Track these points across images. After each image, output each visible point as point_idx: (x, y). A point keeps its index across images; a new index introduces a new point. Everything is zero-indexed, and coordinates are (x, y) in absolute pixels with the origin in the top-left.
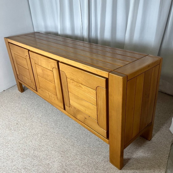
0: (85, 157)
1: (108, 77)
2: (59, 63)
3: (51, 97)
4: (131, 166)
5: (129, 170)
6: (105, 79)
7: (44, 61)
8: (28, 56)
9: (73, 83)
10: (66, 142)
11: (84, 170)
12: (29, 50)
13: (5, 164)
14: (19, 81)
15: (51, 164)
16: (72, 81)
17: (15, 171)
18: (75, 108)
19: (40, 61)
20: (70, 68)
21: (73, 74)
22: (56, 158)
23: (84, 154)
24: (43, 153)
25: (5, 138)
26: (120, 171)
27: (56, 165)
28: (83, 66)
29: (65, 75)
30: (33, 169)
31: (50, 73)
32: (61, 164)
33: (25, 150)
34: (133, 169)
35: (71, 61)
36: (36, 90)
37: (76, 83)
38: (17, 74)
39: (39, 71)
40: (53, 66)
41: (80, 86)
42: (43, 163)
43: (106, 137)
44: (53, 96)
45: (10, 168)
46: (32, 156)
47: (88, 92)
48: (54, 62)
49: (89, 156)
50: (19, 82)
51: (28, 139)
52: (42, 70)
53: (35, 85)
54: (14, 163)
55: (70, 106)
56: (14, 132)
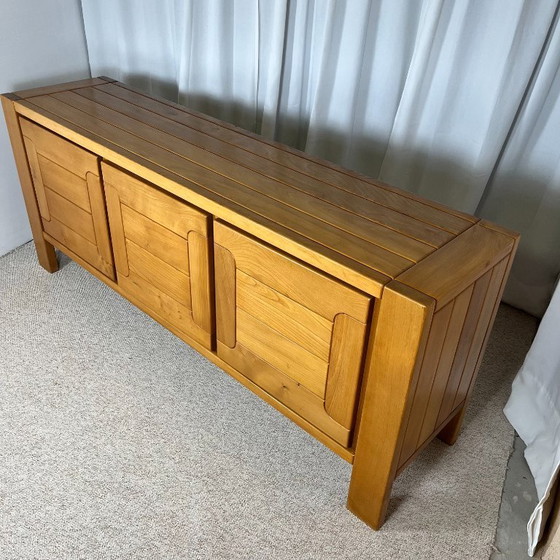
0: (278, 492)
1: (378, 296)
2: (215, 222)
3: (170, 308)
4: (404, 520)
5: (399, 530)
6: (368, 299)
7: (158, 203)
8: (97, 173)
9: (256, 285)
10: (215, 447)
11: (279, 531)
12: (100, 159)
13: (42, 515)
14: (46, 236)
15: (180, 513)
16: (252, 281)
17: (75, 535)
18: (251, 354)
19: (140, 200)
20: (253, 244)
22: (193, 496)
23: (274, 483)
24: (154, 481)
25: (24, 429)
26: (376, 534)
27: (196, 517)
28: (299, 249)
29: (229, 258)
30: (131, 529)
31: (175, 242)
32: (209, 515)
33: (95, 468)
34: (411, 527)
35: (258, 225)
36: (112, 276)
37: (266, 290)
38: (40, 217)
39: (134, 226)
40: (192, 225)
42: (158, 510)
43: (345, 446)
44: (176, 306)
45: (59, 526)
46: (121, 490)
47: (306, 322)
48: (198, 217)
49: (287, 489)
50: (46, 242)
51: (98, 436)
52: (146, 227)
53: (110, 262)
54: (68, 512)
55: (234, 344)
56: (49, 410)
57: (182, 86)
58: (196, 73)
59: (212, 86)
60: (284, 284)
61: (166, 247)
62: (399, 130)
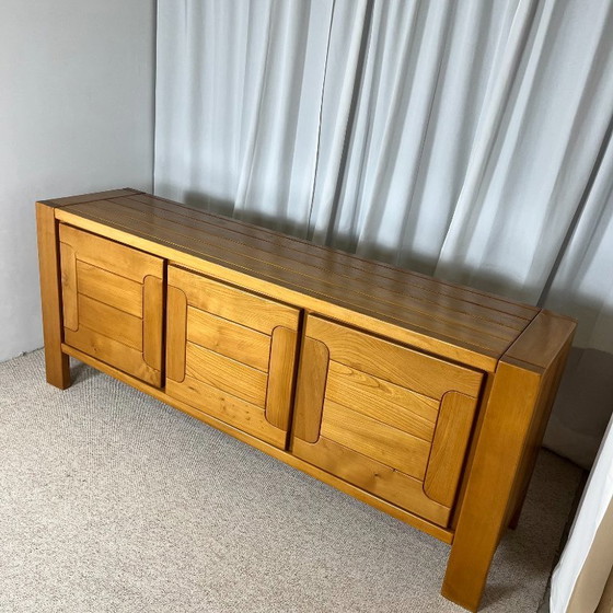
3: (235, 409)
6: (480, 375)
9: (352, 374)
14: (67, 349)
16: (348, 370)
20: (353, 334)
21: (359, 350)
25: (28, 516)
29: (322, 350)
36: (158, 383)
37: (364, 378)
38: (63, 327)
41: (380, 386)
43: (444, 526)
44: (246, 407)
47: (408, 405)
50: (63, 355)
53: (159, 367)
55: (317, 439)
56: (57, 501)
57: (238, 204)
58: (253, 191)
59: (267, 206)
60: (385, 370)
61: (241, 345)
62: (447, 252)
